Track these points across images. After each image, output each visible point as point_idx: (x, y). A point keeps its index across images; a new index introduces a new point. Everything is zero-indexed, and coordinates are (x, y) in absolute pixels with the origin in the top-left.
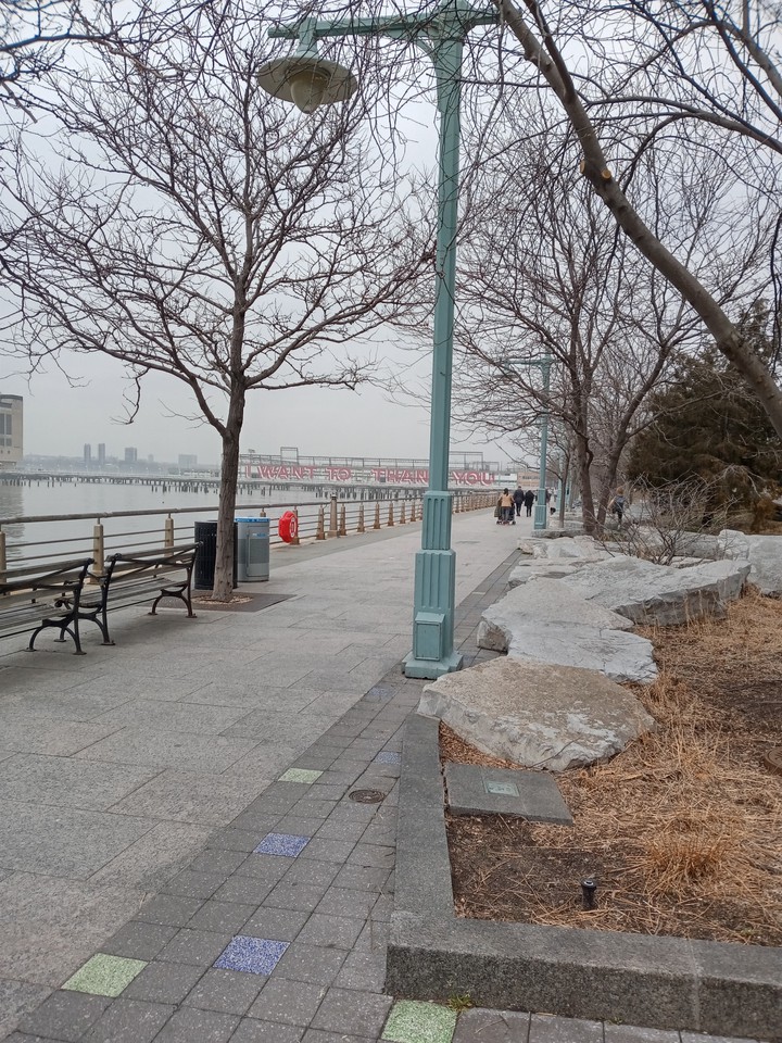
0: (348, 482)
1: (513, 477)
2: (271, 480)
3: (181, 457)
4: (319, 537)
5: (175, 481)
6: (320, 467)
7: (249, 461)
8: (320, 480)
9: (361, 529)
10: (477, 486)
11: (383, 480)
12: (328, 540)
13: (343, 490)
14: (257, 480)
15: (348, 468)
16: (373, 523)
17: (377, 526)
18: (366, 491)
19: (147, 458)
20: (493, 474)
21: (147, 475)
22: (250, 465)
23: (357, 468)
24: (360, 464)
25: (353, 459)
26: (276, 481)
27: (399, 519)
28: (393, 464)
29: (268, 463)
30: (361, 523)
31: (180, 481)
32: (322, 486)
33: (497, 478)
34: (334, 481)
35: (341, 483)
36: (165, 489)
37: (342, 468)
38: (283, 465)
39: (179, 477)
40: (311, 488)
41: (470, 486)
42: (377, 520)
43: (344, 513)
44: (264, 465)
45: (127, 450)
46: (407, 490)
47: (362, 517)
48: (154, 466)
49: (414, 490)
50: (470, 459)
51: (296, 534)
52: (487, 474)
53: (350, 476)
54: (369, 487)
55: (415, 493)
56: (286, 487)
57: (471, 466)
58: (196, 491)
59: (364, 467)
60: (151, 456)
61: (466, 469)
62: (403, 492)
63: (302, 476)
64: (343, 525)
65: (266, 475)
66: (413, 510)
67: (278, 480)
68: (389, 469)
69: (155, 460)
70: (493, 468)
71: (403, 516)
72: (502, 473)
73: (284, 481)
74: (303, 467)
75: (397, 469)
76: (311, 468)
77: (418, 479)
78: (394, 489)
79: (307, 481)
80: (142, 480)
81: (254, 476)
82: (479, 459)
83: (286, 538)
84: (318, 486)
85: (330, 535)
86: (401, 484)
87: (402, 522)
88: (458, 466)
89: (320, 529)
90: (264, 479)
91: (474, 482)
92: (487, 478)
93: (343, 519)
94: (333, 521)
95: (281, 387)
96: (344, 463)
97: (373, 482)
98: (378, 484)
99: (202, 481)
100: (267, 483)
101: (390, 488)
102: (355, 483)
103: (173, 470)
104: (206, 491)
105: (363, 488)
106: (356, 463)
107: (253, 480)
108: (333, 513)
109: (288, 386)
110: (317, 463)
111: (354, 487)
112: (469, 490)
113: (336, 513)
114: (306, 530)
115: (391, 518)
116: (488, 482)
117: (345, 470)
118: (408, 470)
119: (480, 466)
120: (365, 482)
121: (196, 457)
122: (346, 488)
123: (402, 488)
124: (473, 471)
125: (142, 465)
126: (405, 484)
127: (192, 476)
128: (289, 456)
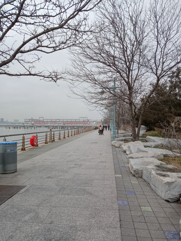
0: (56, 125)
1: (95, 123)
2: (37, 125)
3: (15, 120)
4: (46, 143)
5: (13, 126)
6: (49, 122)
7: (31, 121)
8: (49, 125)
9: (60, 139)
10: (87, 125)
11: (64, 124)
12: (49, 144)
13: (55, 127)
14: (33, 125)
15: (56, 122)
16: (63, 137)
17: (64, 138)
18: (60, 127)
19: (6, 121)
20: (90, 122)
21: (5, 125)
22: (31, 122)
23: (58, 122)
24: (59, 121)
25: (57, 119)
26: (38, 125)
27: (71, 135)
28: (67, 120)
29: (36, 121)
30: (60, 137)
31: (14, 126)
32: (49, 126)
33: (91, 123)
34: (52, 125)
35: (54, 125)
36: (9, 128)
37: (54, 122)
38: (40, 121)
39: (14, 125)
40: (47, 127)
41: (85, 125)
42: (64, 136)
43: (54, 134)
44: (35, 122)
45: (1, 119)
46: (70, 126)
47: (60, 135)
48: (8, 123)
49: (72, 126)
50: (85, 119)
51: (37, 143)
52: (89, 122)
53: (56, 123)
54: (61, 126)
55: (72, 127)
56: (41, 126)
57: (85, 121)
58: (17, 128)
59: (60, 121)
60: (7, 120)
61: (84, 121)
62: (69, 127)
63: (44, 124)
64: (54, 138)
65: (35, 124)
66: (74, 132)
67: (39, 125)
68: (66, 122)
69: (8, 121)
70: (90, 121)
71: (72, 134)
72: (92, 122)
73: (40, 125)
74: (45, 122)
75: (68, 121)
76: (47, 122)
77: (73, 124)
78: (67, 126)
79: (46, 125)
80: (4, 126)
81: (33, 124)
82: (87, 119)
83: (33, 145)
84: (48, 126)
85: (50, 142)
86: (69, 125)
87: (72, 136)
88: (82, 120)
89: (46, 140)
90: (35, 125)
91: (86, 124)
92: (89, 123)
93: (54, 136)
94: (51, 137)
95: (16, 75)
96: (55, 120)
97: (62, 125)
98: (63, 125)
99: (19, 126)
100: (36, 126)
101: (66, 126)
102: (58, 125)
103: (12, 123)
104: (20, 128)
105: (59, 126)
106: (58, 120)
107: (32, 125)
108: (50, 135)
109: (21, 75)
110: (48, 121)
111: (57, 126)
112: (85, 126)
113: (51, 135)
114: (41, 141)
115: (68, 135)
116: (89, 124)
117: (55, 122)
118: (70, 122)
119: (87, 121)
120: (60, 125)
121: (18, 120)
122: (55, 126)
123: (69, 126)
124: (85, 122)
125: (5, 122)
126: (70, 125)
127: (17, 125)
128: (41, 119)
